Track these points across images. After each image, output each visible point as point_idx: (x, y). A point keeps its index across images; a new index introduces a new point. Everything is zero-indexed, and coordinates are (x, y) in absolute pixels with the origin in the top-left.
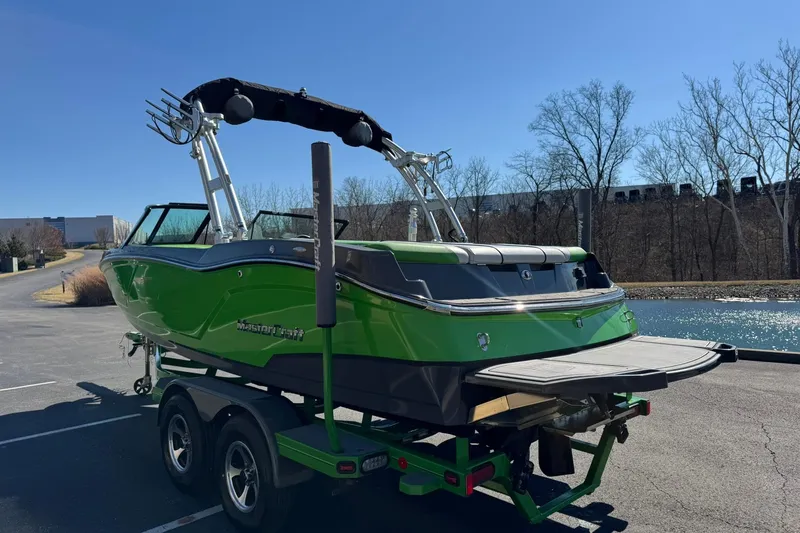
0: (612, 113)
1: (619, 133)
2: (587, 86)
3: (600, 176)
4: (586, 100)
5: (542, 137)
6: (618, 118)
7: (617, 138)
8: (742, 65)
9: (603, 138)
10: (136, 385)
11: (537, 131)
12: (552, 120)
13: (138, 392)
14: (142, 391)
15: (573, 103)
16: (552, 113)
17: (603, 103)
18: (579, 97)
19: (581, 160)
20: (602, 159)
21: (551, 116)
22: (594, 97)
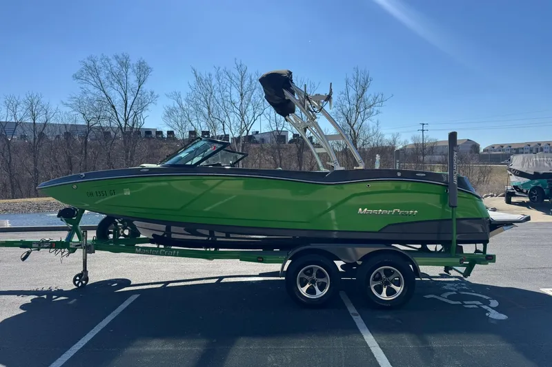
0: (136, 79)
1: (140, 92)
2: (121, 56)
3: (126, 120)
4: (119, 66)
5: (83, 86)
6: (140, 83)
7: (139, 96)
8: (219, 68)
9: (128, 94)
10: (75, 280)
11: (79, 81)
12: (91, 74)
13: (77, 285)
14: (80, 285)
15: (109, 65)
16: (92, 70)
17: (130, 70)
18: (114, 62)
19: (113, 107)
20: (128, 109)
21: (91, 71)
22: (124, 65)
